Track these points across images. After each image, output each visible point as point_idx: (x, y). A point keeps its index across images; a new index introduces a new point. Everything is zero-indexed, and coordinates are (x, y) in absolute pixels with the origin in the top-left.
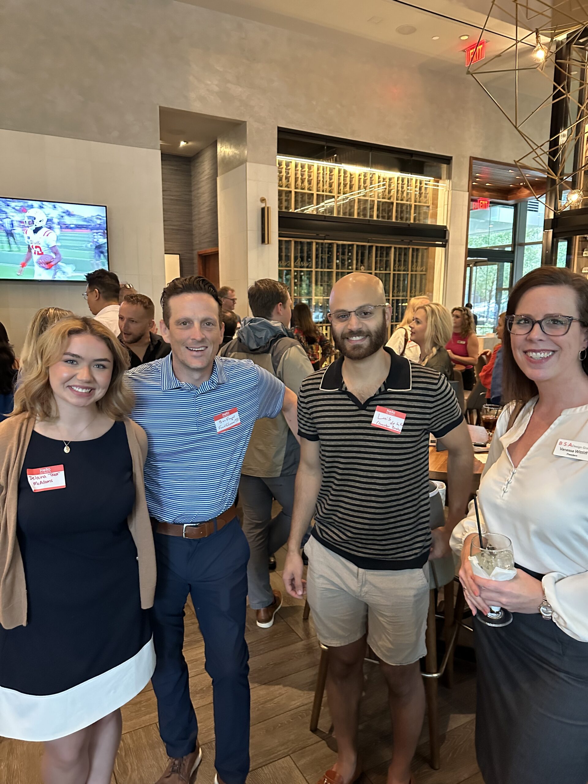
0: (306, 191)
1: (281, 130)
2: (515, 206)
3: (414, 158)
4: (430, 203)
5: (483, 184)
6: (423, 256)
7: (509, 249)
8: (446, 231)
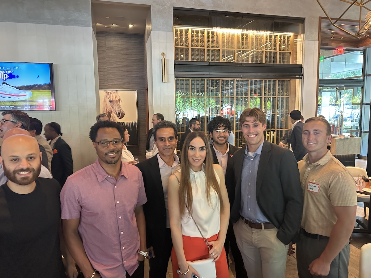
0: (200, 48)
1: (175, 9)
2: (365, 52)
3: (275, 21)
4: (291, 51)
5: (339, 38)
6: (287, 85)
7: (361, 78)
8: (302, 68)
